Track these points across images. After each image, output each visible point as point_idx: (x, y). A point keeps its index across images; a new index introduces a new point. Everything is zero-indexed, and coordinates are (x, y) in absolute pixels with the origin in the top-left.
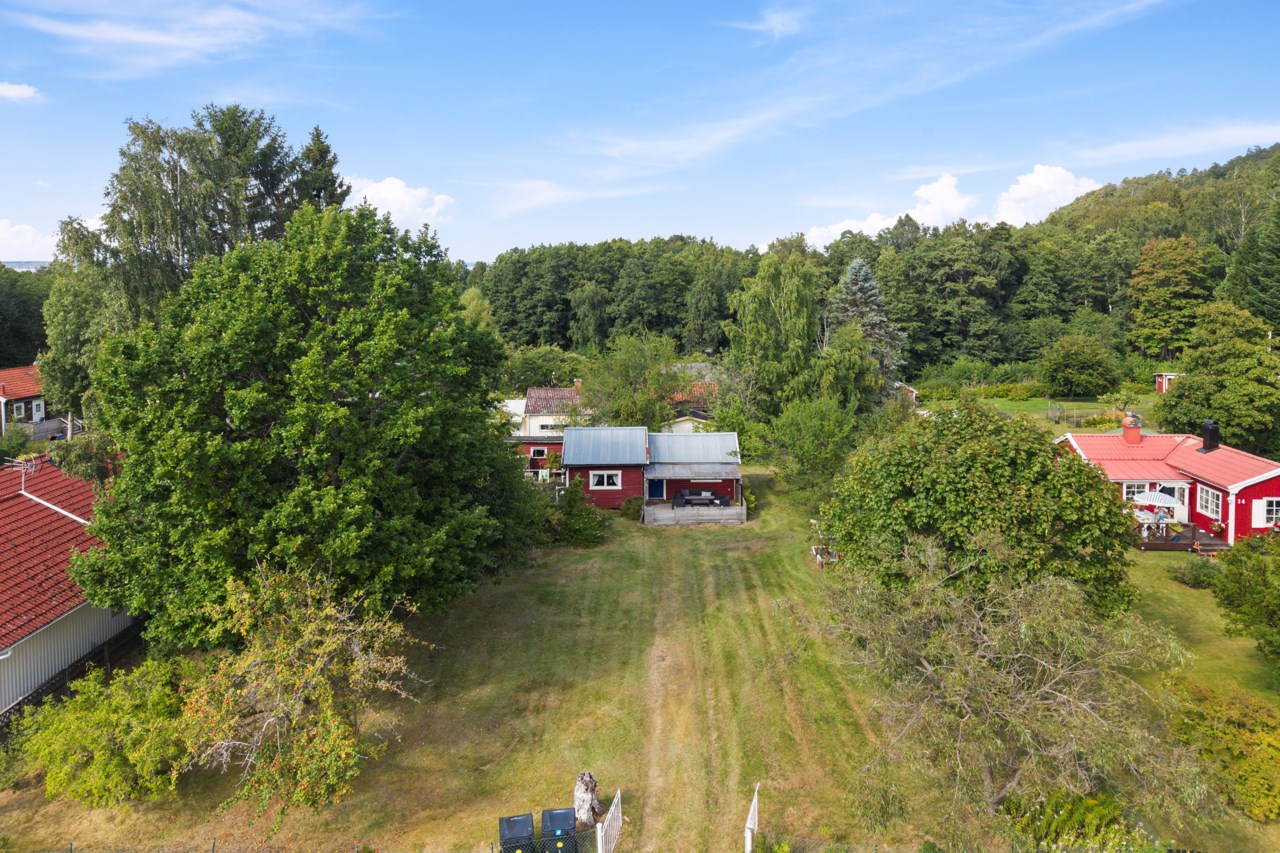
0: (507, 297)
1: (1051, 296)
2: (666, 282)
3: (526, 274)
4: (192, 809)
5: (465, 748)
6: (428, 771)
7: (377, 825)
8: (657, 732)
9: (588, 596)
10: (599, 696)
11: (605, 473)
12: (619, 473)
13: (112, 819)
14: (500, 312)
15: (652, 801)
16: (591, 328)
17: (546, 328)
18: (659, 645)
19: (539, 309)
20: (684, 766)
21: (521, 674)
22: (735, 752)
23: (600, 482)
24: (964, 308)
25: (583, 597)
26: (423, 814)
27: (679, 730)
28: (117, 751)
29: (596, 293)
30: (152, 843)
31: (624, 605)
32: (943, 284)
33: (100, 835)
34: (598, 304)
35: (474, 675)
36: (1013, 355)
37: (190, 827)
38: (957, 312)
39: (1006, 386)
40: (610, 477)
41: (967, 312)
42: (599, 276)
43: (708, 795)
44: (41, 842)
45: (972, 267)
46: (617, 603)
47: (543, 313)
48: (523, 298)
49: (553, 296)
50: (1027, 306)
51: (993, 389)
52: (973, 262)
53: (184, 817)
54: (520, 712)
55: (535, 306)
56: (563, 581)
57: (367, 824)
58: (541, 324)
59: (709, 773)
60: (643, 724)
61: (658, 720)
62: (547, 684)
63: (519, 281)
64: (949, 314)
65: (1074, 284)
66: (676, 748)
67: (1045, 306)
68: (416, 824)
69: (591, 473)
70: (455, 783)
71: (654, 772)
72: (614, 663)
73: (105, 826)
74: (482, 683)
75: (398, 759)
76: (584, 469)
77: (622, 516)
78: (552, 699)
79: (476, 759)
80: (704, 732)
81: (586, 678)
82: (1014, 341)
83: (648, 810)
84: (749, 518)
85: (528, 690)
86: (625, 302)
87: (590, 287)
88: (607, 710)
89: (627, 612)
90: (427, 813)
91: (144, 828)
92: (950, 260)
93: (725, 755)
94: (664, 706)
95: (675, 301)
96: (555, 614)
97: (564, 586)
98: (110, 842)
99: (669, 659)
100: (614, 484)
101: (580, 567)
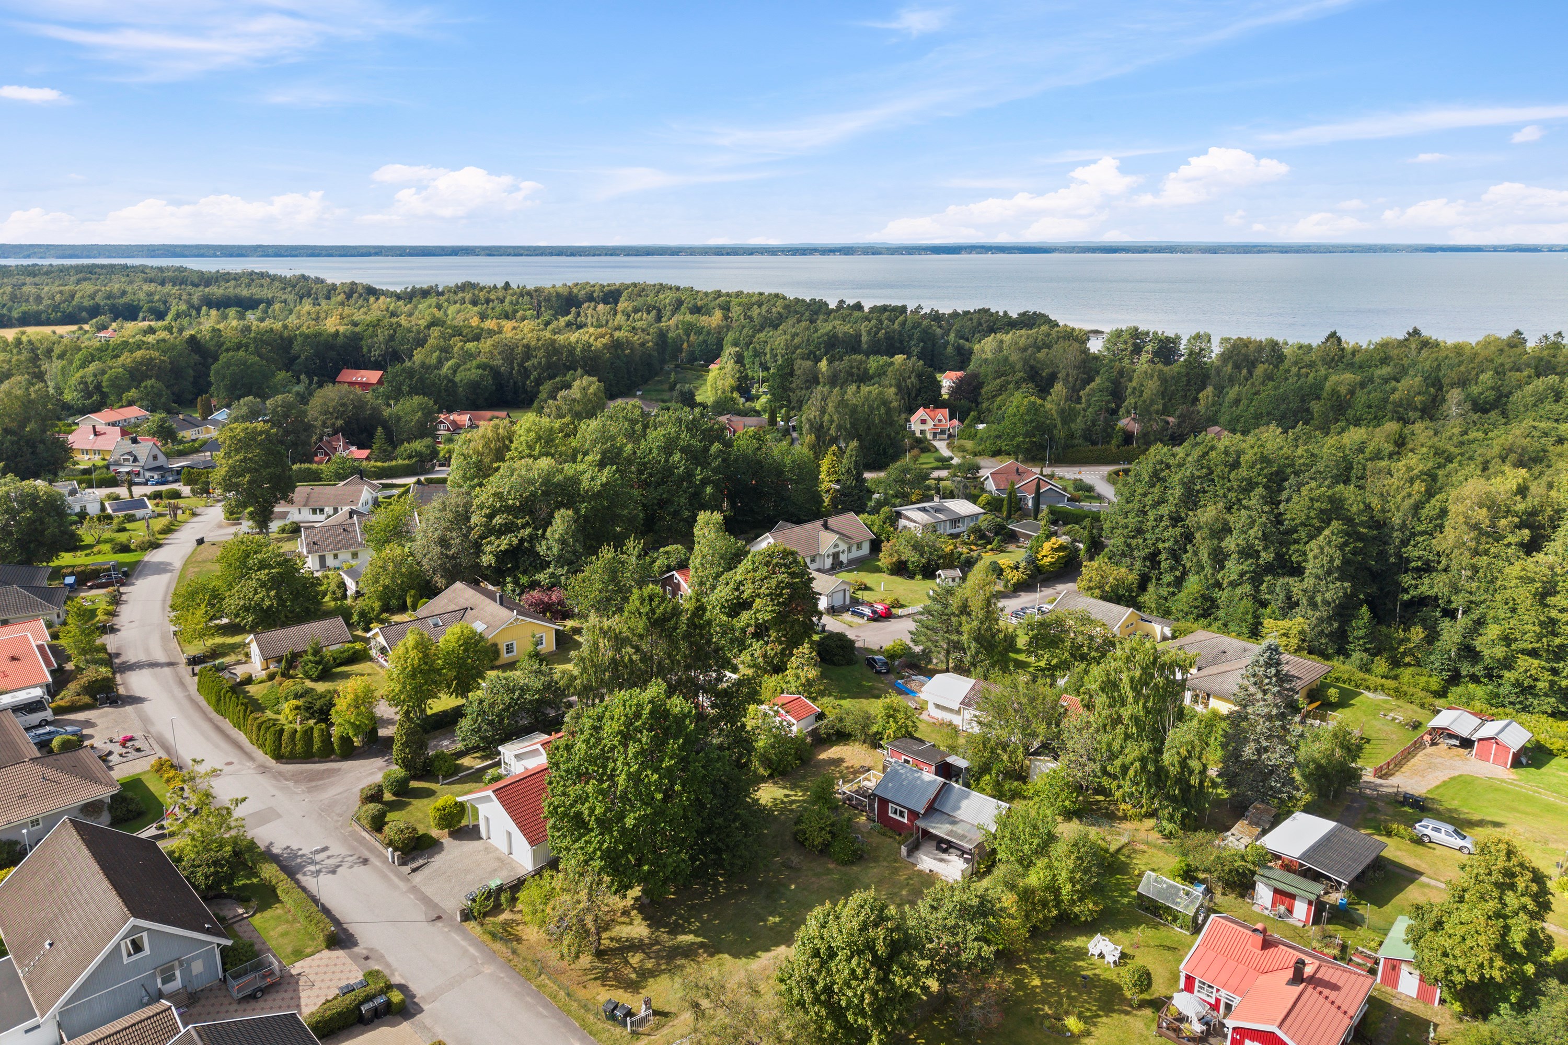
5: (651, 963)
7: (596, 979)
9: (791, 902)
10: (720, 965)
11: (898, 808)
12: (906, 811)
16: (1206, 557)
17: (1168, 545)
19: (1164, 524)
21: (711, 937)
23: (895, 812)
29: (1218, 520)
34: (1218, 531)
35: (695, 925)
40: (901, 812)
44: (518, 932)
47: (1167, 528)
48: (1153, 507)
54: (687, 956)
56: (793, 886)
57: (594, 977)
62: (713, 948)
69: (890, 805)
70: (632, 977)
72: (748, 950)
74: (692, 933)
76: (887, 801)
81: (729, 952)
83: (670, 1024)
85: (702, 946)
87: (1212, 510)
97: (790, 890)
100: (903, 817)
101: (813, 879)
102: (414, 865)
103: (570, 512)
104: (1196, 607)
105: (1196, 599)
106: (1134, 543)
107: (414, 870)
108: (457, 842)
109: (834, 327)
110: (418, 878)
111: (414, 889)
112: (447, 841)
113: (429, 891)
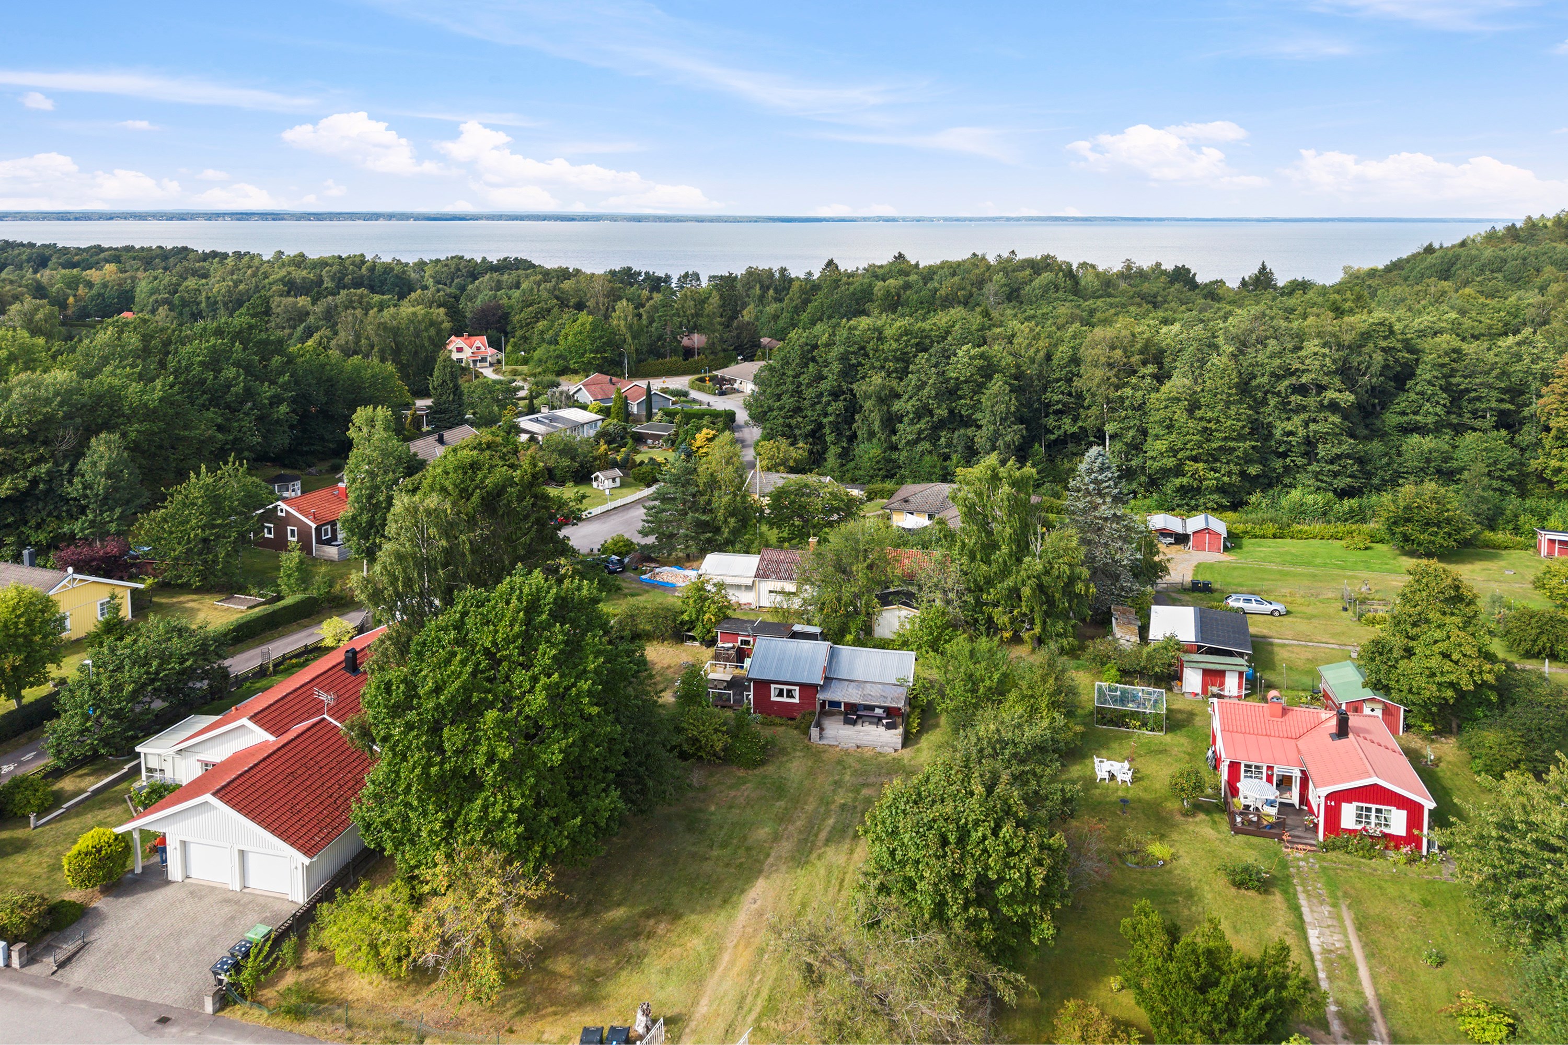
0: (793, 383)
1: (1438, 409)
2: (962, 379)
3: (813, 359)
4: (418, 983)
5: (590, 963)
6: (562, 976)
7: (521, 1013)
8: (720, 970)
9: (726, 827)
10: (695, 930)
11: (785, 687)
12: (797, 688)
13: (371, 983)
14: (785, 397)
15: (693, 1025)
16: (877, 423)
17: (831, 419)
18: (761, 885)
19: (824, 399)
20: (726, 1000)
21: (649, 901)
22: (765, 993)
23: (781, 694)
24: (1312, 426)
25: (721, 827)
26: (550, 1010)
27: (736, 969)
28: (373, 946)
29: (884, 387)
30: (391, 1004)
31: (750, 842)
32: (1287, 397)
33: (364, 993)
34: (887, 397)
35: (617, 895)
36: (1376, 481)
37: (414, 996)
38: (1301, 432)
39: (1349, 526)
40: (789, 691)
41: (1315, 432)
42: (890, 365)
43: (730, 1026)
44: (333, 993)
45: (1325, 380)
46: (745, 838)
47: (828, 403)
48: (809, 385)
49: (839, 386)
50: (1405, 418)
51: (1331, 529)
52: (1326, 374)
53: (412, 988)
54: (636, 936)
55: (821, 394)
56: (713, 808)
57: (515, 1010)
58: (826, 415)
59: (740, 1008)
60: (713, 960)
61: (726, 958)
62: (664, 912)
63: (806, 365)
64: (1291, 433)
65: (1473, 394)
66: (727, 985)
67: (1430, 419)
68: (544, 1016)
69: (773, 686)
70: (576, 988)
71: (704, 1001)
72: (718, 900)
73: (367, 987)
74: (619, 904)
75: (547, 962)
76: (767, 683)
77: (796, 728)
78: (662, 928)
79: (595, 971)
80: (752, 974)
81: (693, 911)
82: (1379, 464)
83: (687, 1030)
84: (904, 745)
85: (648, 917)
86: (913, 401)
87: (877, 379)
88: (696, 943)
89: (749, 849)
90: (553, 1009)
91: (388, 992)
92: (1297, 370)
93: (757, 996)
94: (736, 946)
95: (971, 399)
96: (694, 844)
97: (712, 814)
98: (369, 999)
99: (759, 902)
100: (792, 697)
101: (732, 793)
102: (61, 956)
103: (115, 437)
104: (880, 470)
105: (878, 462)
106: (793, 422)
107: (62, 965)
108: (127, 900)
109: (289, 273)
110: (77, 974)
111: (79, 993)
112: (101, 903)
113: (116, 988)
